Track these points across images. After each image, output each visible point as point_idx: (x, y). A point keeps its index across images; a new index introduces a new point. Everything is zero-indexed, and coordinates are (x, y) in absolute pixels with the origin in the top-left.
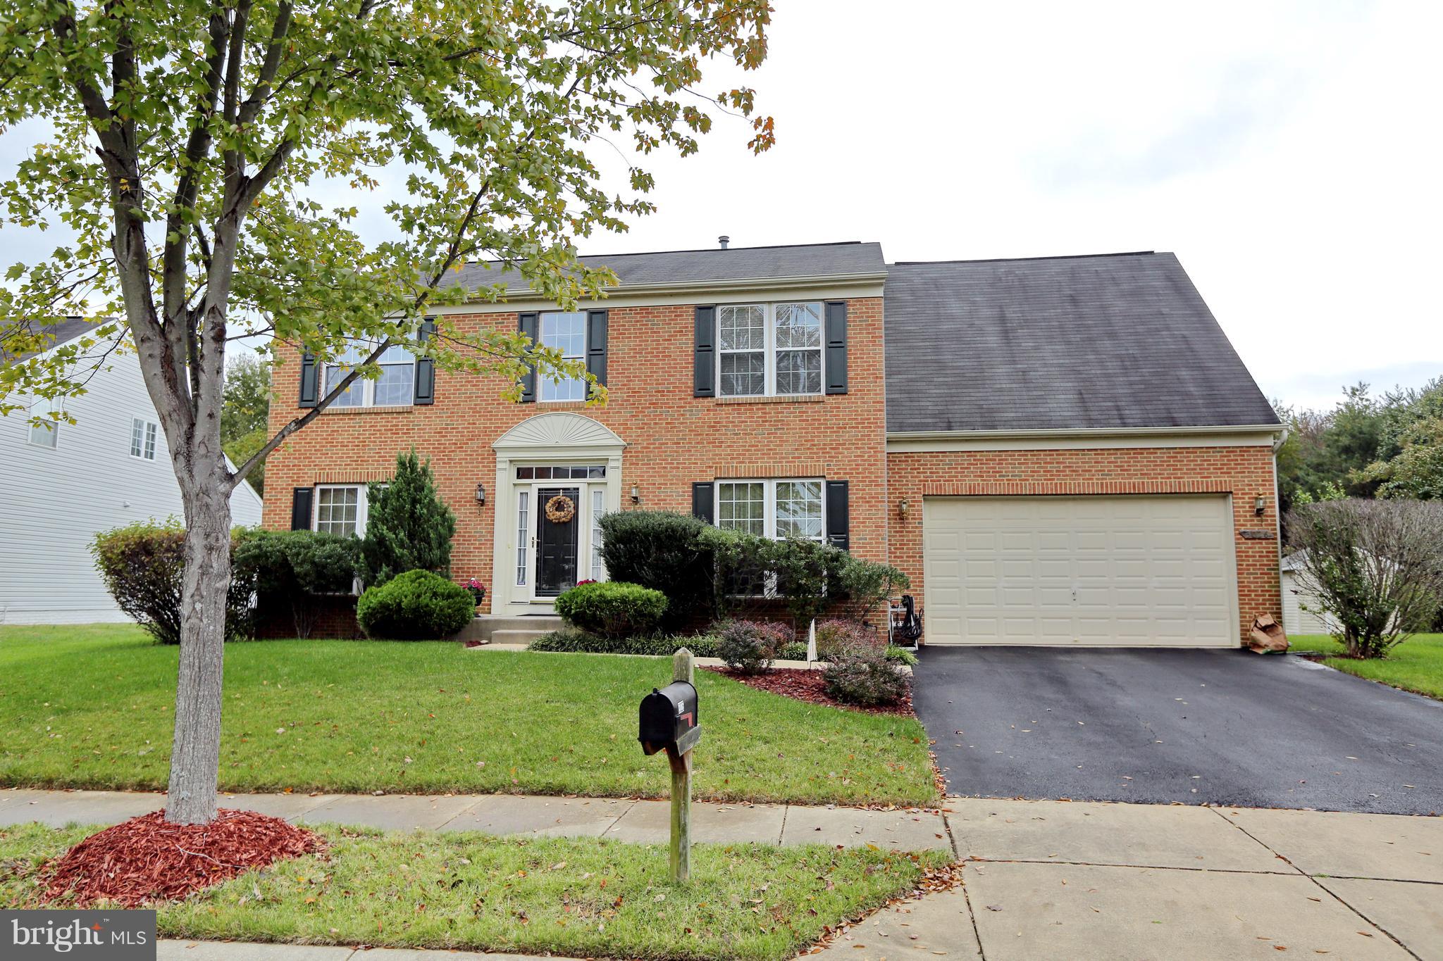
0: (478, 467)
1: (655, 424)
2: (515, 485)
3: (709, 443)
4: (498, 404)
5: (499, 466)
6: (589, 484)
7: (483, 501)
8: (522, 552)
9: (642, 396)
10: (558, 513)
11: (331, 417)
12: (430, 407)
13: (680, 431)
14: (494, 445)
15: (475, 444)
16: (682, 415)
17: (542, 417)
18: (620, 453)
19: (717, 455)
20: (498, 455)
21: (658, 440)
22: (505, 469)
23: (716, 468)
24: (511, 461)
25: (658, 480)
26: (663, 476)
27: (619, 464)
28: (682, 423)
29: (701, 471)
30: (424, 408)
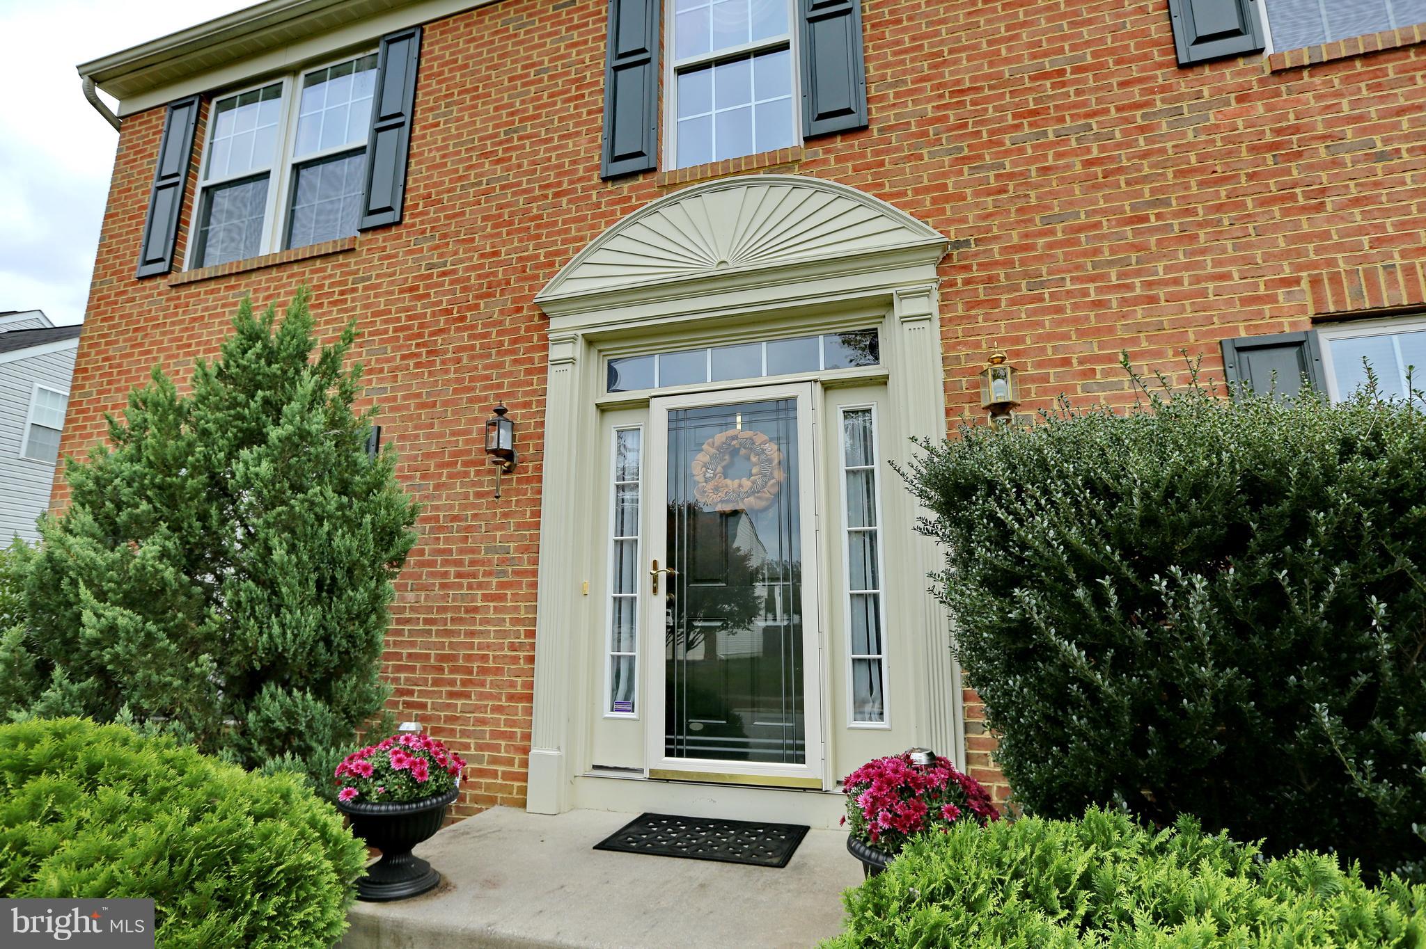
0: (501, 365)
1: (1045, 170)
2: (603, 409)
3: (1263, 203)
4: (556, 195)
5: (555, 352)
6: (828, 386)
7: (509, 455)
8: (624, 609)
9: (987, 100)
10: (732, 484)
12: (394, 231)
13: (1144, 180)
14: (541, 296)
15: (493, 308)
16: (1142, 129)
17: (675, 202)
18: (930, 272)
19: (1307, 238)
20: (555, 323)
21: (1061, 218)
22: (572, 361)
23: (1315, 282)
24: (590, 341)
25: (1078, 348)
26: (1097, 331)
27: (929, 305)
28: (1145, 155)
29: (1245, 301)
30: (380, 236)
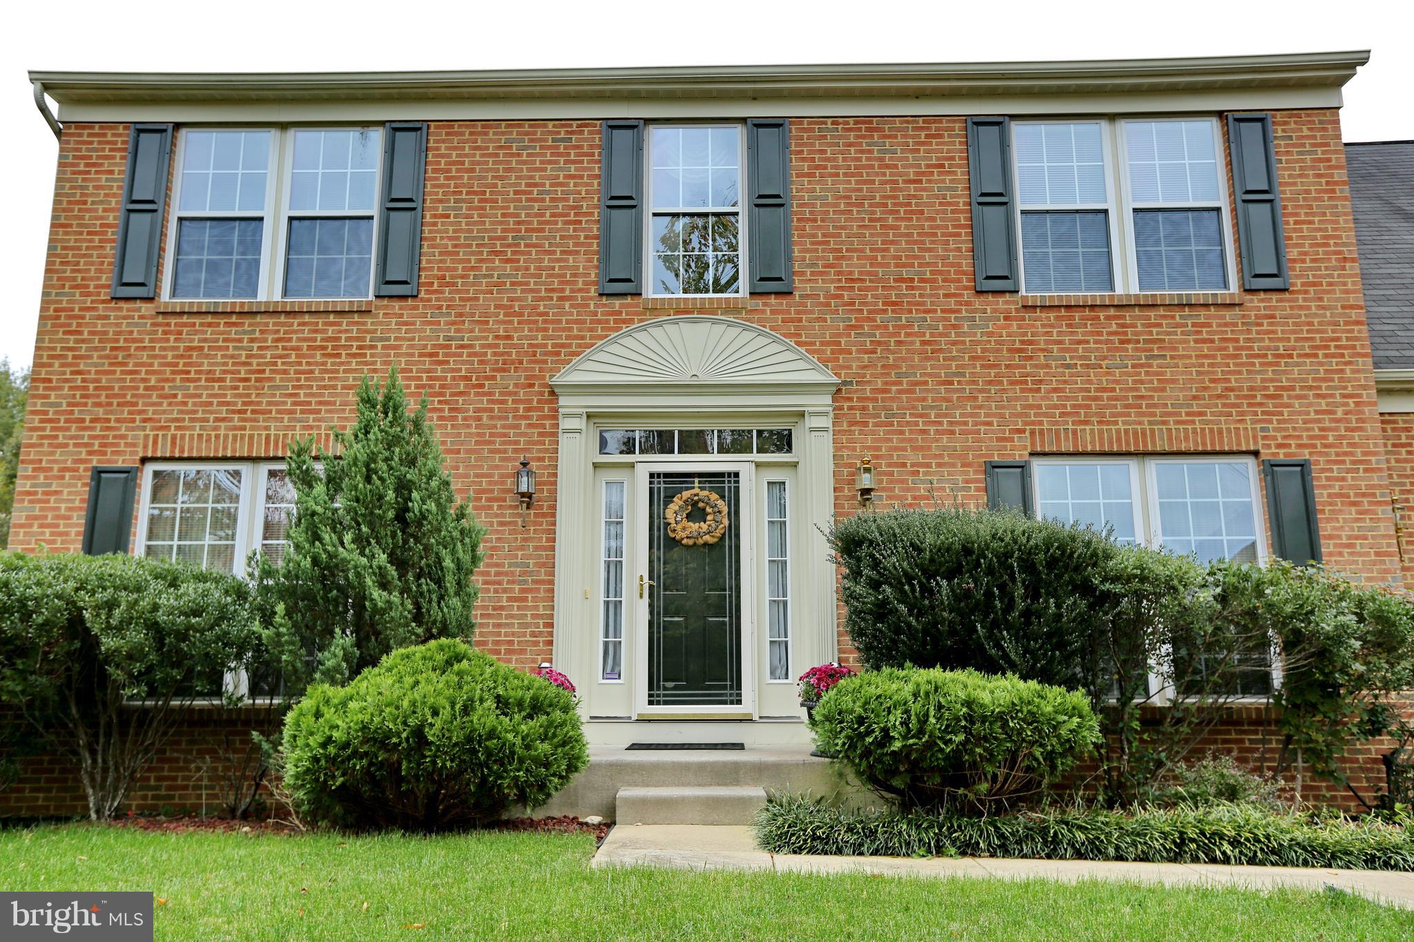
0: (517, 427)
1: (899, 343)
2: (596, 466)
3: (1012, 383)
4: (561, 299)
5: (565, 424)
6: (758, 465)
7: (530, 496)
8: (613, 609)
9: (867, 289)
10: (694, 526)
11: (185, 319)
12: (410, 302)
13: (953, 359)
14: (558, 379)
15: (509, 381)
16: (954, 327)
17: (659, 325)
18: (828, 400)
19: (1031, 407)
20: (563, 401)
21: (906, 375)
22: (579, 431)
23: (1032, 433)
24: (589, 416)
25: (912, 457)
26: (922, 448)
27: (826, 422)
28: (954, 343)
29: (999, 439)
30: (397, 304)
